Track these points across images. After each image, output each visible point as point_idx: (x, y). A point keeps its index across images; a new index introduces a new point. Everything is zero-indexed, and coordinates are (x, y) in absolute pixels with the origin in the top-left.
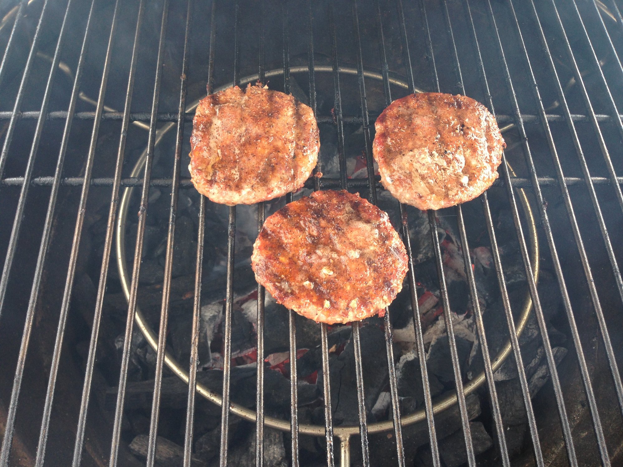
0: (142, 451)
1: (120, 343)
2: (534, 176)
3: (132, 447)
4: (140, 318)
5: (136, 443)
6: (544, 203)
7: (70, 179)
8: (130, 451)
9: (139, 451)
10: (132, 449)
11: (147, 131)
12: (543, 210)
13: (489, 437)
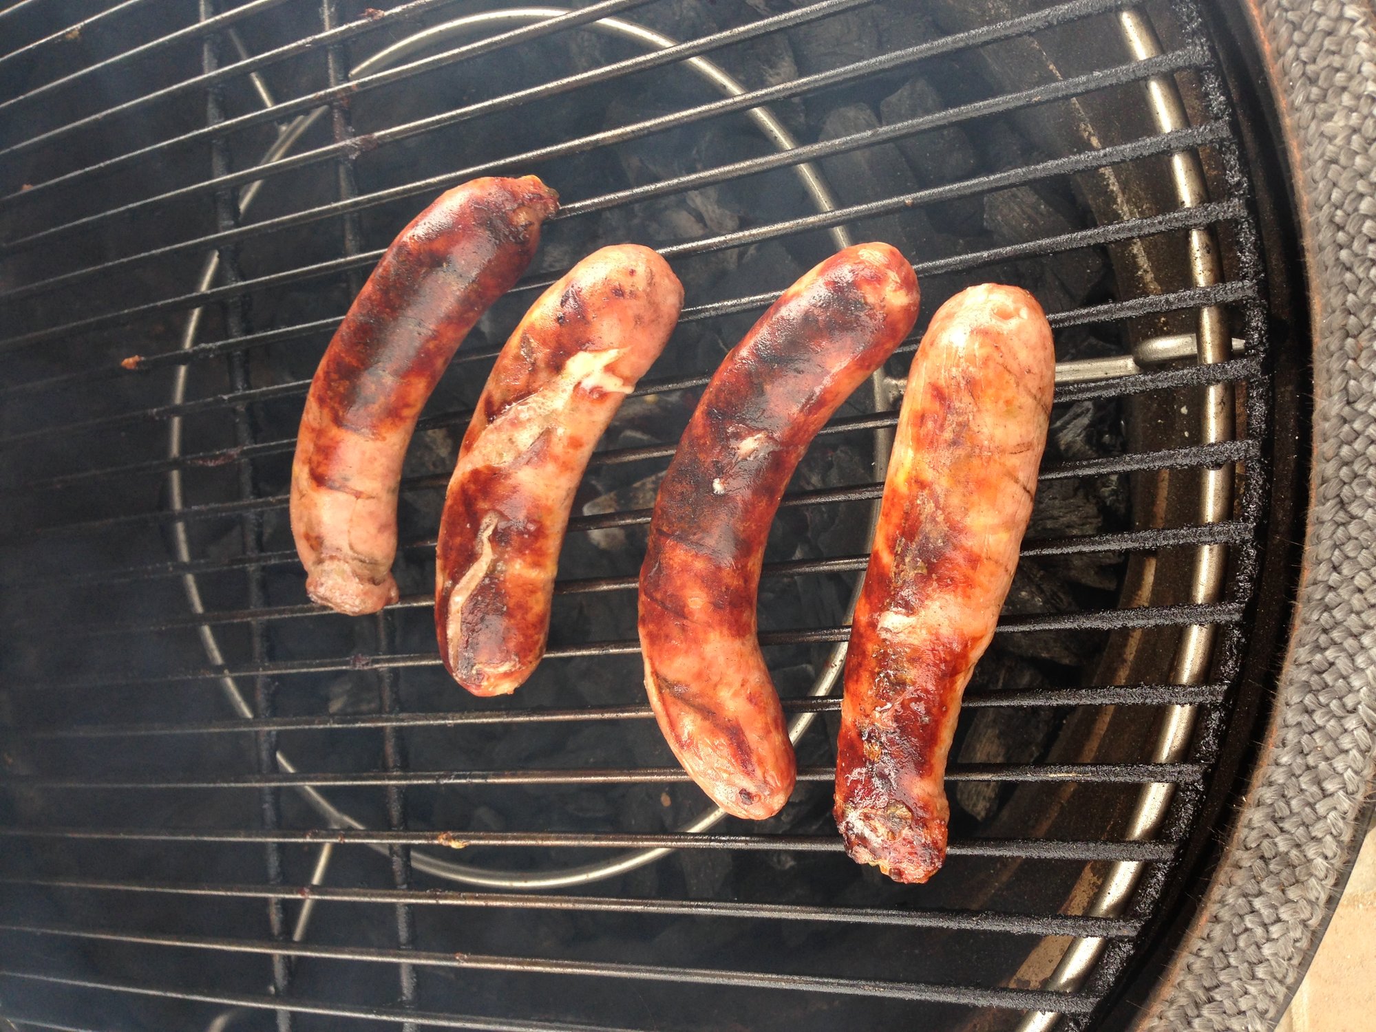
0: (990, 792)
1: (783, 858)
2: (321, 39)
3: (983, 814)
4: (697, 823)
5: (975, 805)
6: (371, 15)
7: (405, 991)
8: (992, 816)
9: (990, 799)
10: (987, 814)
11: (335, 847)
12: (383, 18)
13: (907, 86)
